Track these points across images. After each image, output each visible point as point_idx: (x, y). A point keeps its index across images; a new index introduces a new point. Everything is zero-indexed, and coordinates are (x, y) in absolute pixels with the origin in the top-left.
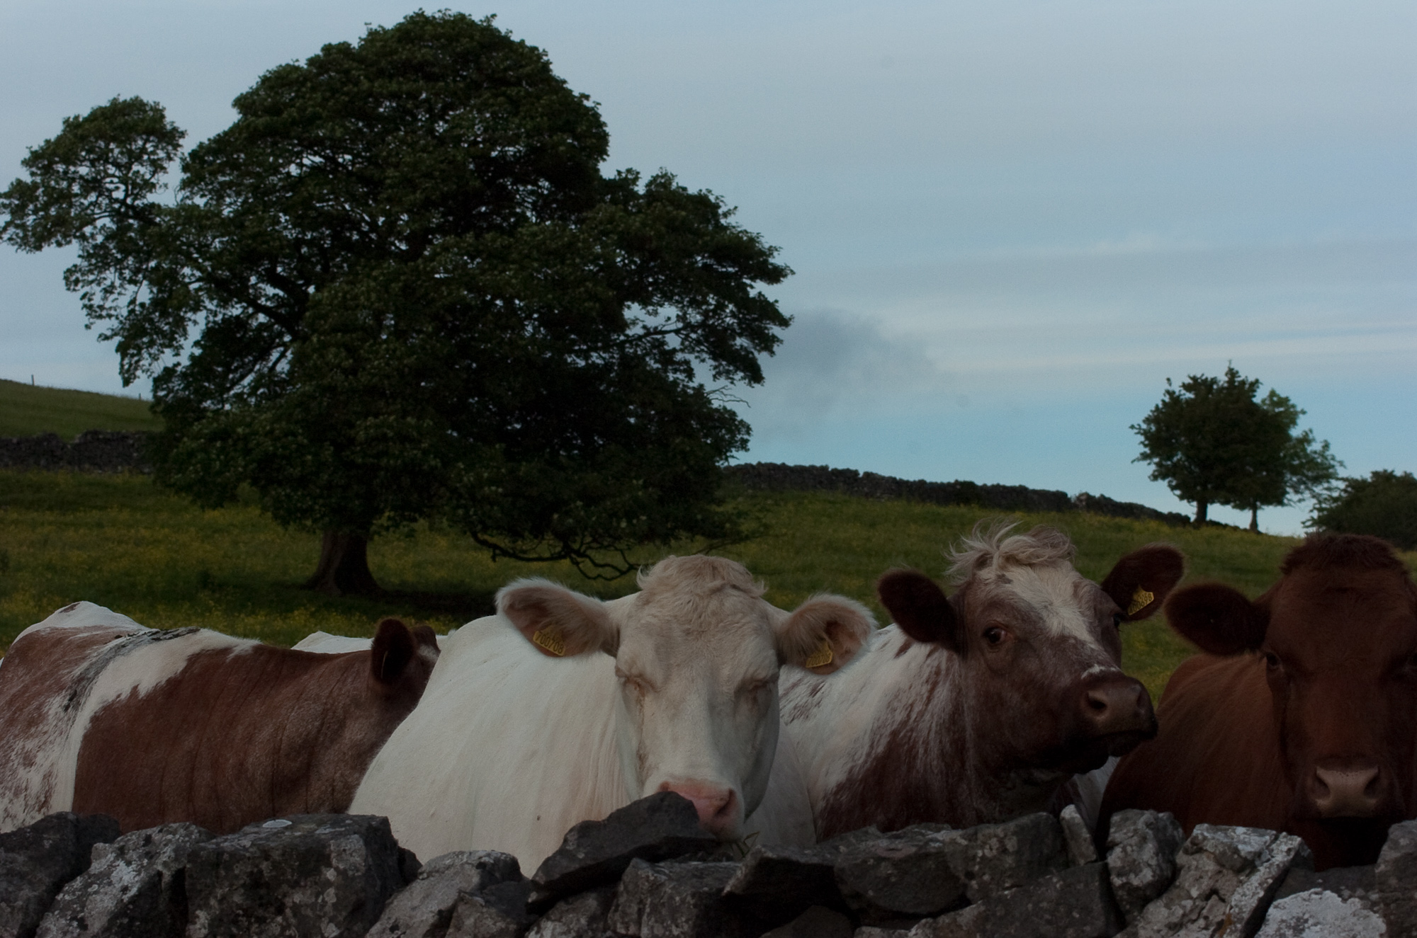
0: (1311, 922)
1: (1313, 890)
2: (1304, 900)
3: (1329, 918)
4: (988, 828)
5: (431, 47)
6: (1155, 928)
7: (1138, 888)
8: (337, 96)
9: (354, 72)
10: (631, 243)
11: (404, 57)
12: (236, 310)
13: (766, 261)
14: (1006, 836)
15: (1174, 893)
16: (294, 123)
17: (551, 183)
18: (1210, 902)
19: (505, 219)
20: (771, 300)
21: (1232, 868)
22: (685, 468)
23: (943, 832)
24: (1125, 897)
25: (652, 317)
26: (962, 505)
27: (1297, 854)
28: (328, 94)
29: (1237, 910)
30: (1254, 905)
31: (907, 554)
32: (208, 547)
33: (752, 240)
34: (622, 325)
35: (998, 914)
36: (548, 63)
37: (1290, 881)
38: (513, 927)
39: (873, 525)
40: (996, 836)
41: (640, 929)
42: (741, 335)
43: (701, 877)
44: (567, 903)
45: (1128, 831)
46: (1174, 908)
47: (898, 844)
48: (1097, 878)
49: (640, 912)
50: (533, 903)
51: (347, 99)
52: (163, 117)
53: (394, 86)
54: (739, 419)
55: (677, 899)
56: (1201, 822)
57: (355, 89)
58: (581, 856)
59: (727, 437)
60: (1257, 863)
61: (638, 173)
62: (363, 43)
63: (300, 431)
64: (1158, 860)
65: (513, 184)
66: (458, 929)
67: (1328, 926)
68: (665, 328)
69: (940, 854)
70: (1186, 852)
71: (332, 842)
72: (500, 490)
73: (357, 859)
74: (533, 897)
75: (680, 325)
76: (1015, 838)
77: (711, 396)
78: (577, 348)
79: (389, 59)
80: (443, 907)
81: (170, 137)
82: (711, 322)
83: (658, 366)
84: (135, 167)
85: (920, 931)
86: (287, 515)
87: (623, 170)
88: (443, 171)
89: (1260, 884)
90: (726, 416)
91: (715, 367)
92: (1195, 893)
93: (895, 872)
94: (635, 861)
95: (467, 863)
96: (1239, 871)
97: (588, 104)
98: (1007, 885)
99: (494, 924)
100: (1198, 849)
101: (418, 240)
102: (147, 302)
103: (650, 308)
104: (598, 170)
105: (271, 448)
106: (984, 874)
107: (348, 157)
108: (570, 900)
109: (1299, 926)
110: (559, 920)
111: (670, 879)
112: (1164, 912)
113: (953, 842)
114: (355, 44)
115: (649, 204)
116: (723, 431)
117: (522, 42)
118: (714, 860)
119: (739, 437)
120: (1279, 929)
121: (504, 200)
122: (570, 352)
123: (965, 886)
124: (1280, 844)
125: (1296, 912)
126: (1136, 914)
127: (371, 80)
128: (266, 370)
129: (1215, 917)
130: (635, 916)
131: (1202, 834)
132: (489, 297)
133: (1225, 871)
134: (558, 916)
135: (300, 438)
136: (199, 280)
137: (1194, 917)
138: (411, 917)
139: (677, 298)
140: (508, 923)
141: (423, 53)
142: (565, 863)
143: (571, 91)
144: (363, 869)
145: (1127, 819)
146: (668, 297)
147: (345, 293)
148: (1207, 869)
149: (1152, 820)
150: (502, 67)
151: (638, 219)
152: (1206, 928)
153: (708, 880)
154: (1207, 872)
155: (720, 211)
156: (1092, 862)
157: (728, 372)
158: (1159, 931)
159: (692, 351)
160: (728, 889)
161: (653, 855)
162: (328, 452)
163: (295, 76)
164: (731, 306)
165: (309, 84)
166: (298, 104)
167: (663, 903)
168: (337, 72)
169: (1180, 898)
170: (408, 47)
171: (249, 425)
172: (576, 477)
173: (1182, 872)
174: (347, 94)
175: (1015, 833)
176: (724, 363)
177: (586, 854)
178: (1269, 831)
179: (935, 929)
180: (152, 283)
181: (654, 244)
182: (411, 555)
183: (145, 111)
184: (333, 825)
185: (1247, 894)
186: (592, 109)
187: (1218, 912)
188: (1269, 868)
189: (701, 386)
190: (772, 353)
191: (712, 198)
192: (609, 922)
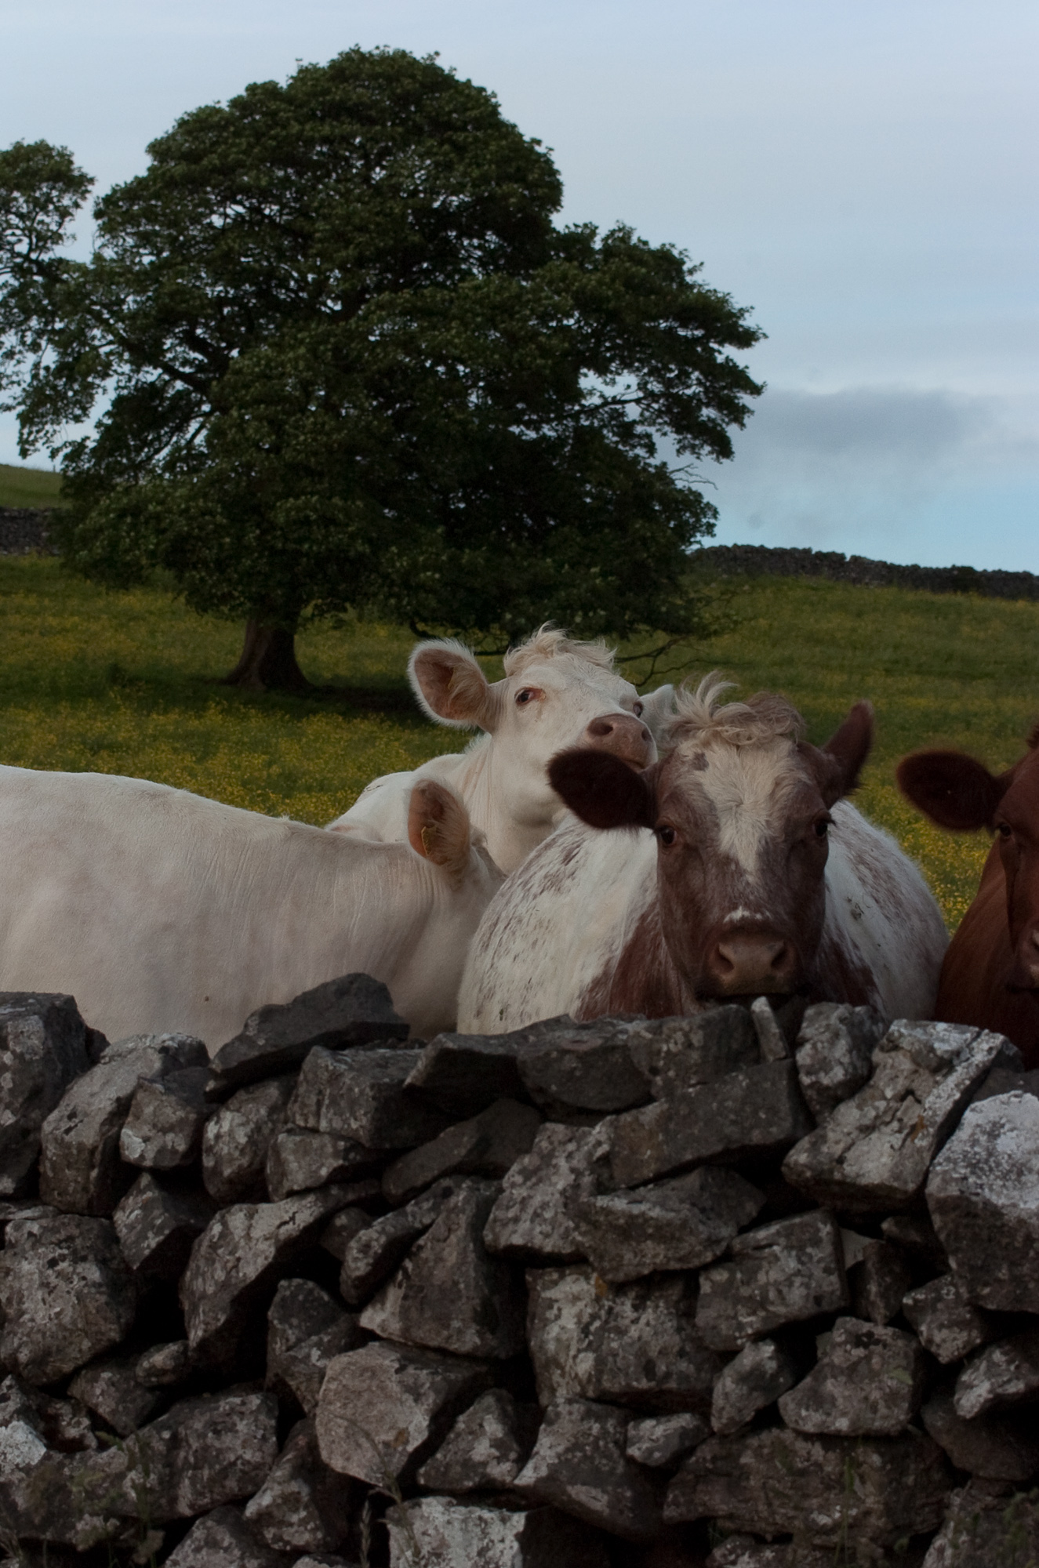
0: (1007, 1127)
1: (1013, 1092)
2: (1003, 1103)
3: (1028, 1124)
4: (674, 1021)
5: (367, 88)
6: (845, 1130)
7: (828, 1088)
8: (263, 140)
9: (282, 114)
10: (588, 304)
11: (338, 98)
12: (151, 375)
13: (736, 324)
14: (691, 1029)
15: (868, 1092)
16: (215, 170)
17: (498, 236)
18: (905, 1103)
19: (449, 276)
20: (741, 365)
21: (927, 1067)
22: (645, 555)
23: (634, 1023)
24: (815, 1097)
25: (609, 387)
26: (959, 593)
27: (1000, 1052)
28: (252, 140)
29: (930, 1113)
30: (949, 1108)
31: (896, 647)
32: (122, 637)
33: (723, 301)
34: (579, 395)
35: (682, 1112)
36: (496, 106)
37: (990, 1082)
38: (192, 1116)
39: (859, 615)
40: (681, 1029)
41: (318, 1121)
42: (707, 405)
43: (385, 1066)
44: (248, 1092)
45: (820, 1026)
46: (866, 1109)
47: (585, 1035)
48: (785, 1075)
49: (319, 1104)
50: (211, 1091)
51: (274, 143)
52: (71, 163)
53: (326, 130)
54: (705, 501)
55: (356, 1090)
56: (899, 1017)
57: (284, 133)
58: (261, 1042)
59: (692, 520)
60: (955, 1062)
61: (596, 228)
62: (291, 81)
63: (219, 510)
64: (851, 1057)
65: (458, 237)
66: (137, 1118)
67: (1024, 1132)
68: (623, 398)
69: (625, 1047)
70: (882, 1049)
71: (10, 1023)
72: (437, 576)
73: (35, 1042)
74: (211, 1085)
75: (641, 394)
76: (701, 1032)
77: (674, 476)
78: (526, 418)
79: (321, 99)
80: (122, 1093)
81: (78, 183)
82: (675, 391)
83: (615, 439)
84: (40, 217)
85: (604, 1129)
86: (203, 602)
87: (581, 223)
88: (378, 224)
89: (957, 1086)
90: (691, 497)
91: (679, 441)
92: (889, 1093)
93: (580, 1065)
94: (315, 1049)
95: (149, 1047)
96: (935, 1071)
97: (538, 149)
98: (693, 1082)
99: (174, 1113)
100: (894, 1047)
101: (352, 299)
102: (53, 366)
103: (609, 376)
104: (550, 221)
105: (186, 529)
106: (669, 1069)
107: (275, 208)
108: (251, 1088)
109: (994, 1132)
110: (238, 1111)
111: (351, 1068)
112: (856, 1113)
113: (637, 1035)
114: (283, 83)
115: (606, 261)
116: (688, 515)
117: (469, 81)
118: (406, 1048)
119: (704, 521)
120: (973, 1134)
121: (447, 256)
122: (518, 422)
123: (649, 1083)
124: (979, 1044)
125: (993, 1116)
126: (826, 1114)
127: (301, 123)
128: (183, 442)
129: (910, 1119)
130: (314, 1108)
131: (899, 1031)
132: (428, 364)
133: (921, 1070)
134: (238, 1106)
135: (218, 517)
136: (110, 343)
137: (887, 1119)
138: (89, 1104)
139: (636, 364)
140: (188, 1113)
141: (358, 93)
142: (243, 1049)
143: (521, 136)
144: (41, 1052)
145: (819, 1013)
146: (627, 364)
147: (269, 360)
148: (903, 1067)
149: (847, 1015)
150: (447, 109)
151: (593, 277)
152: (900, 1131)
153: (393, 1070)
154: (903, 1071)
155: (685, 268)
156: (781, 1059)
157: (693, 449)
158: (849, 1134)
159: (653, 424)
160: (408, 1080)
161: (337, 1042)
162: (252, 536)
163: (216, 119)
164: (697, 374)
165: (232, 129)
166: (219, 150)
167: (342, 1095)
168: (264, 114)
169: (873, 1098)
170: (341, 86)
171: (161, 503)
172: (525, 564)
173: (878, 1071)
174: (274, 138)
175: (701, 1027)
176: (689, 436)
177: (266, 1040)
178: (971, 1028)
179: (616, 1128)
180: (56, 344)
181: (612, 305)
182: (346, 646)
183: (51, 157)
184: (14, 1005)
185: (942, 1096)
186: (545, 155)
187: (912, 1113)
188: (967, 1068)
189: (664, 464)
190: (742, 425)
191: (675, 253)
192: (289, 1113)
